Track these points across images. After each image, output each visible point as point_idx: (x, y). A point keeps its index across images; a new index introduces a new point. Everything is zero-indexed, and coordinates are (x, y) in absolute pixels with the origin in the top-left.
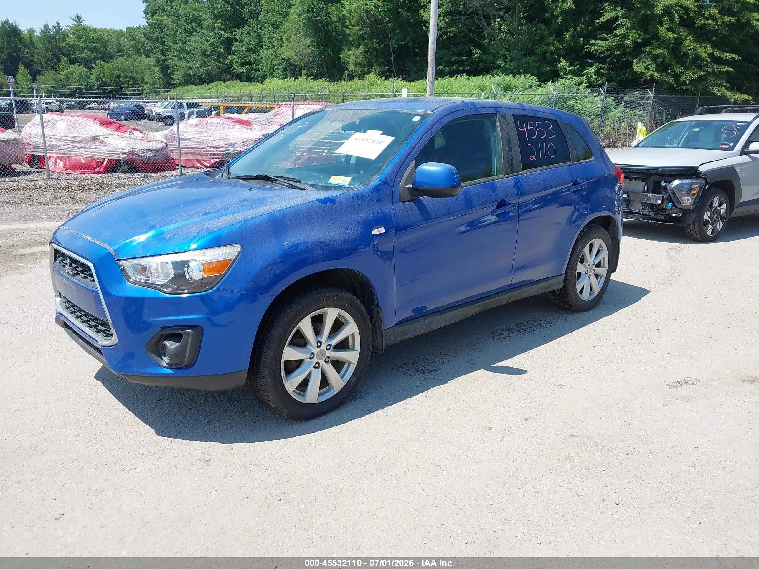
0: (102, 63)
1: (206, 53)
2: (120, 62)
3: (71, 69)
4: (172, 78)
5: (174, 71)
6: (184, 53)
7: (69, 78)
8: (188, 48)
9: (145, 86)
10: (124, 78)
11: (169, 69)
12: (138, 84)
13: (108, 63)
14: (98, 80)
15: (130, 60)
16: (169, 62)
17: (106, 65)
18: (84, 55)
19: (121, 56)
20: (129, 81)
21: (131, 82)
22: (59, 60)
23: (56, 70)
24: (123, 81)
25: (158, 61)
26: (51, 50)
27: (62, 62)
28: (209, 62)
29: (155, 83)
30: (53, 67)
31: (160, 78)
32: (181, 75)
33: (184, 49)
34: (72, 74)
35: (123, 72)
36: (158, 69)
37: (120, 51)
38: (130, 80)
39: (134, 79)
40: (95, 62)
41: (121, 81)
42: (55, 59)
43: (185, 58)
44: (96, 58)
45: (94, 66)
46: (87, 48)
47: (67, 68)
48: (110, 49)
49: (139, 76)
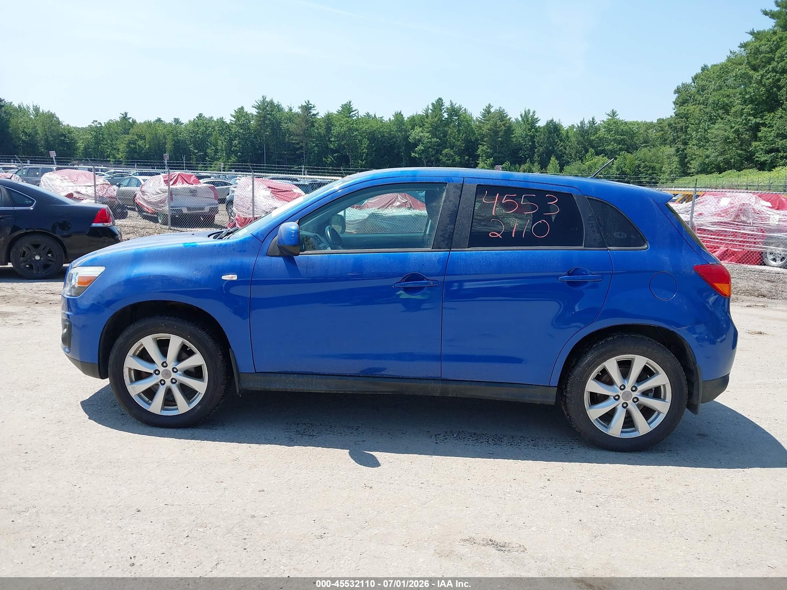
0: (626, 153)
1: (728, 141)
2: (643, 152)
3: (596, 160)
4: (688, 168)
5: (691, 160)
6: (704, 141)
7: (592, 168)
8: (709, 136)
9: (662, 175)
10: (644, 167)
11: (687, 158)
12: (656, 174)
13: (632, 153)
14: (618, 169)
15: (654, 150)
16: (688, 151)
17: (629, 155)
18: (610, 147)
19: (646, 146)
20: (648, 171)
21: (650, 172)
22: (587, 151)
23: (582, 161)
24: (643, 170)
25: (678, 150)
26: (582, 143)
27: (589, 154)
28: (729, 150)
29: (671, 172)
30: (581, 159)
31: (676, 168)
32: (697, 163)
33: (704, 137)
34: (596, 164)
35: (643, 162)
36: (676, 159)
37: (646, 142)
38: (650, 169)
39: (653, 168)
40: (619, 153)
41: (640, 171)
42: (584, 151)
43: (703, 146)
44: (621, 150)
45: (617, 156)
46: (615, 140)
47: (592, 159)
48: (637, 140)
49: (658, 166)
